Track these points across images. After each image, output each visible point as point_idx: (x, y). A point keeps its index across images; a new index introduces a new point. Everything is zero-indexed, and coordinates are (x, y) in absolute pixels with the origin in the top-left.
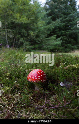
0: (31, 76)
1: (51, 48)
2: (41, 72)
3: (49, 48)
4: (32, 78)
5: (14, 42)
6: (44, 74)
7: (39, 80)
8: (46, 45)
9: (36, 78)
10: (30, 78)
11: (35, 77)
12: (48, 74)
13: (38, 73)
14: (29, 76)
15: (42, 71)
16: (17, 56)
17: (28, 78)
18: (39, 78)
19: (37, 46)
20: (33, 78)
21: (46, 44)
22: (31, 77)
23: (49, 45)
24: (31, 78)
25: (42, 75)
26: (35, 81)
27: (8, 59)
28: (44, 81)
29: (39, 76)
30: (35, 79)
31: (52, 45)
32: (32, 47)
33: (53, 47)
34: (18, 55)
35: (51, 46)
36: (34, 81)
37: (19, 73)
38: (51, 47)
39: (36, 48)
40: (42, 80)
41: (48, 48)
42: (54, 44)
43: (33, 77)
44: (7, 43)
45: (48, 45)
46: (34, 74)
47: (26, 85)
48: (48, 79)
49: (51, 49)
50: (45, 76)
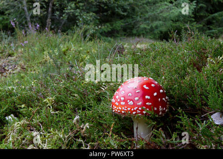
0: (122, 99)
1: (164, 29)
2: (153, 85)
3: (157, 27)
4: (127, 103)
5: (49, 16)
6: (161, 91)
7: (147, 106)
8: (146, 19)
9: (140, 103)
10: (119, 103)
11: (136, 99)
12: (174, 90)
13: (145, 86)
14: (115, 98)
15: (153, 81)
16: (65, 53)
17: (113, 104)
18: (148, 100)
19: (119, 24)
20: (131, 103)
21: (147, 16)
22: (124, 101)
23: (155, 18)
24: (123, 103)
25: (155, 94)
26: (136, 111)
27: (40, 63)
28: (163, 112)
29: (147, 97)
30: (134, 105)
31: (165, 19)
32: (106, 28)
33: (169, 23)
34: (67, 50)
35: (161, 22)
36: (134, 111)
37: (83, 95)
38: (161, 26)
39: (118, 32)
40: (158, 109)
41: (152, 30)
42: (172, 16)
43: (130, 100)
44: (29, 19)
45: (152, 21)
46: (133, 92)
47: (109, 127)
48: (174, 105)
49: (161, 32)
50: (164, 95)
